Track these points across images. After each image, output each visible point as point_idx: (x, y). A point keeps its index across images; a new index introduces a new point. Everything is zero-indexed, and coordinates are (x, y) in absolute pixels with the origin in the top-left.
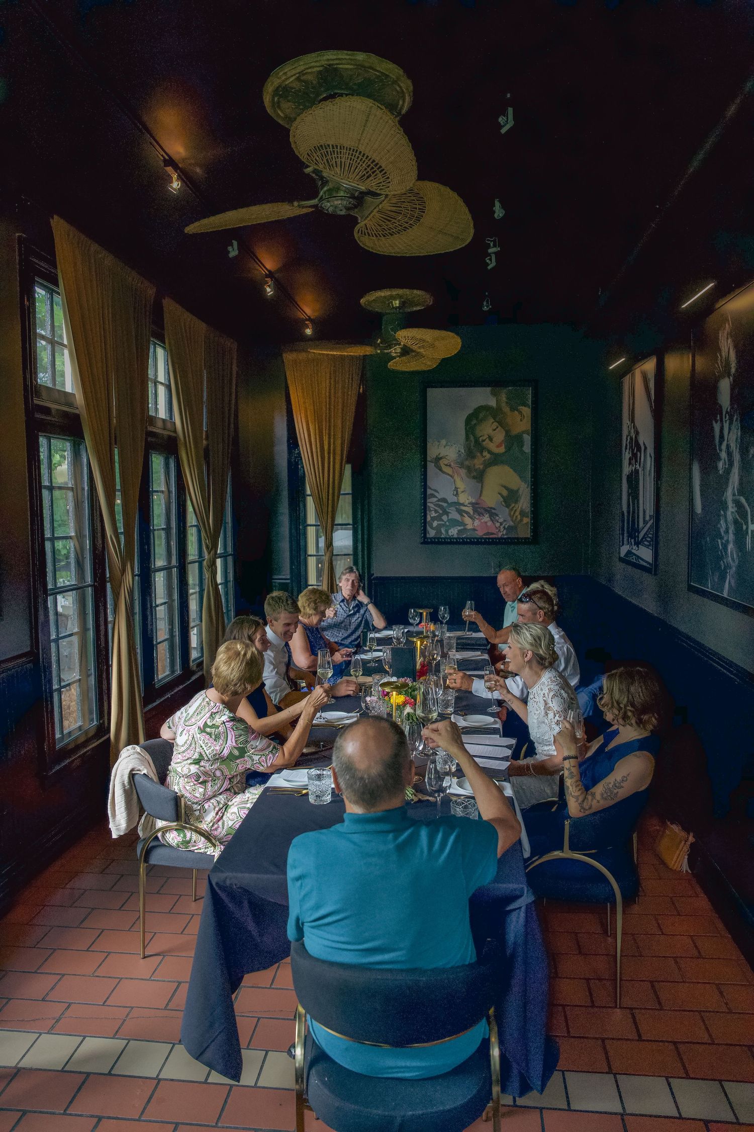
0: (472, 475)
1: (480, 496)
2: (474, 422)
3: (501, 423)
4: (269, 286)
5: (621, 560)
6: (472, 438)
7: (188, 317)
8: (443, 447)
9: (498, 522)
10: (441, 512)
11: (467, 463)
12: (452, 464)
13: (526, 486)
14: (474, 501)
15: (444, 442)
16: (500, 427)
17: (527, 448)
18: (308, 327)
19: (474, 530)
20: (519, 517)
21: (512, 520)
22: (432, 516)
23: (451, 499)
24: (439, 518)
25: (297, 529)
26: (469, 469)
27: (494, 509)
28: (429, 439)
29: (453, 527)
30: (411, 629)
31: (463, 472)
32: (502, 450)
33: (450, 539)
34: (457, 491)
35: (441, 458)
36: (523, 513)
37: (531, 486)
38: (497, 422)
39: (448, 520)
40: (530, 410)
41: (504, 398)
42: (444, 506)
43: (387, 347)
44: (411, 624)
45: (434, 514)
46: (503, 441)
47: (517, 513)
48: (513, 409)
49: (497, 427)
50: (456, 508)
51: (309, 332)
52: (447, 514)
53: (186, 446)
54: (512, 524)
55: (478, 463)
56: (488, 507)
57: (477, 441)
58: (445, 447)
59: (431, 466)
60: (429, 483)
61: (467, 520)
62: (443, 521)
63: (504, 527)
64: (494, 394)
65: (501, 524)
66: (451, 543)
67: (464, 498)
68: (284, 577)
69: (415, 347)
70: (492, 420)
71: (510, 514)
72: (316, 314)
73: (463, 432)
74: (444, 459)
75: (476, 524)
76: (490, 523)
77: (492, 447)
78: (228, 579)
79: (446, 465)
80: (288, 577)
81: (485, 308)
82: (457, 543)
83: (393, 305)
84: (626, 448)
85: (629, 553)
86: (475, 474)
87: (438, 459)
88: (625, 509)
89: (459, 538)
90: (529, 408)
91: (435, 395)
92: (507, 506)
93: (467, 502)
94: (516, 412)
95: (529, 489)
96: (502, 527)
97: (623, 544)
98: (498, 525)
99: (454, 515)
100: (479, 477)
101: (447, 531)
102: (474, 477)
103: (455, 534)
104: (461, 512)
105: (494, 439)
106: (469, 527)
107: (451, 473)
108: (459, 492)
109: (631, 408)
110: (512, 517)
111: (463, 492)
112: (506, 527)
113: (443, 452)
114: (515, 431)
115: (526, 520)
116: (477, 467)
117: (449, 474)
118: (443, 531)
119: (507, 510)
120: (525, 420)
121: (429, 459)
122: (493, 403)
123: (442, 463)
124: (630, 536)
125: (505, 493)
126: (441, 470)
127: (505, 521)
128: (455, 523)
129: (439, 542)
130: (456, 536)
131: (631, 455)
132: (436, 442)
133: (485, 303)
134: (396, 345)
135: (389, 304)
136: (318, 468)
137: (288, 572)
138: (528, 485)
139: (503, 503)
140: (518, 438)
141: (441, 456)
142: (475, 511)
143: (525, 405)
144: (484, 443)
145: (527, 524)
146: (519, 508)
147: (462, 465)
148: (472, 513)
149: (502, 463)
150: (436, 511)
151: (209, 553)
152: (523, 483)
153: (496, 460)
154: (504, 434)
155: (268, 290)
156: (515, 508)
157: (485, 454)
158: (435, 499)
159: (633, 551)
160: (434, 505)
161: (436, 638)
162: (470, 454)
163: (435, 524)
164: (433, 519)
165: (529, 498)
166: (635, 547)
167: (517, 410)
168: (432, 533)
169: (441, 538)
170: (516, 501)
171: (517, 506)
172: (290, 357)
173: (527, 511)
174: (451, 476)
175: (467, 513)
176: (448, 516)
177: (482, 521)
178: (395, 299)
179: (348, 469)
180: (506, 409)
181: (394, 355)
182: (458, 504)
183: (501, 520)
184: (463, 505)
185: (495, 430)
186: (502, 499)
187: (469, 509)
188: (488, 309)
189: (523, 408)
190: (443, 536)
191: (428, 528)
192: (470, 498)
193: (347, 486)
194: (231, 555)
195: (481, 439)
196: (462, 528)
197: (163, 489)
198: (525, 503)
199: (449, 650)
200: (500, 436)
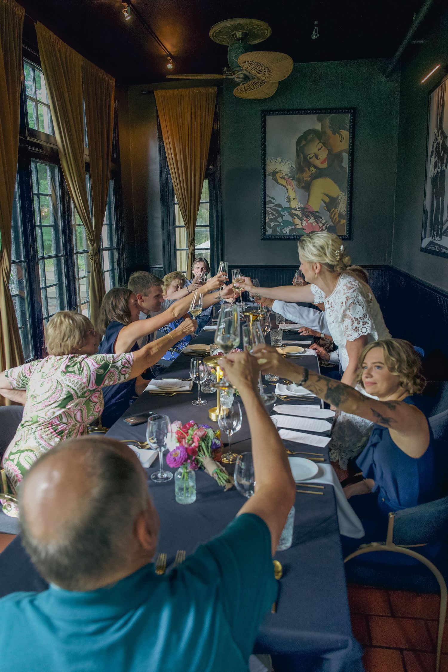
0: (301, 186)
1: (308, 202)
2: (303, 143)
3: (325, 144)
4: (126, 11)
5: (423, 250)
6: (302, 155)
7: (62, 46)
8: (279, 163)
9: (321, 223)
10: (277, 215)
11: (297, 176)
12: (286, 177)
13: (344, 194)
14: (302, 206)
15: (279, 159)
16: (324, 148)
17: (345, 164)
18: (169, 63)
19: (303, 229)
20: (338, 219)
21: (332, 222)
22: (270, 218)
23: (285, 204)
24: (275, 220)
25: (169, 231)
26: (299, 181)
27: (318, 213)
28: (268, 158)
29: (286, 226)
30: (251, 305)
31: (294, 183)
32: (325, 165)
33: (284, 235)
34: (289, 199)
35: (278, 172)
36: (340, 216)
37: (348, 194)
38: (322, 143)
39: (282, 221)
40: (348, 133)
41: (327, 122)
42: (279, 210)
43: (231, 74)
44: (251, 302)
45: (271, 217)
46: (326, 158)
47: (336, 216)
48: (334, 133)
49: (322, 147)
50: (289, 212)
51: (170, 66)
52: (282, 216)
53: (66, 157)
54: (332, 224)
55: (306, 176)
56: (314, 211)
57: (305, 158)
58: (280, 163)
59: (269, 179)
60: (268, 192)
61: (297, 221)
62: (278, 222)
63: (326, 227)
64: (319, 120)
65: (324, 225)
66: (285, 239)
67: (294, 204)
68: (158, 266)
69: (255, 72)
70: (318, 141)
71: (330, 217)
72: (175, 50)
73: (295, 151)
74: (279, 173)
75: (304, 225)
76: (314, 224)
77: (318, 163)
78: (115, 268)
79: (281, 178)
80: (162, 266)
81: (314, 37)
82: (289, 239)
83: (236, 36)
84: (432, 155)
85: (431, 243)
86: (303, 185)
87: (275, 173)
88: (428, 207)
89: (291, 236)
90: (347, 131)
91: (272, 121)
92: (329, 210)
93: (297, 207)
94: (337, 135)
95: (346, 196)
96: (324, 227)
97: (425, 237)
98: (321, 225)
99: (287, 217)
100: (307, 187)
101: (281, 230)
102: (303, 188)
103: (288, 232)
104: (292, 215)
105: (319, 157)
106: (299, 226)
107: (285, 184)
108: (291, 200)
109: (440, 116)
110: (332, 219)
111: (294, 199)
112: (328, 226)
113: (279, 167)
114: (336, 150)
115: (343, 221)
116: (305, 179)
117: (283, 185)
118: (278, 229)
119: (329, 213)
120: (344, 142)
121: (268, 173)
122: (319, 127)
123: (278, 176)
124: (432, 229)
125: (327, 200)
126: (277, 181)
127: (326, 222)
128: (287, 223)
129: (274, 238)
130: (288, 234)
131: (437, 159)
132: (274, 160)
133: (314, 32)
134: (239, 71)
135: (233, 35)
136: (183, 183)
137: (162, 262)
138: (345, 194)
139: (325, 208)
140: (338, 157)
141: (277, 170)
142: (303, 214)
143: (345, 129)
144: (312, 160)
145: (344, 223)
146: (338, 212)
147: (293, 178)
148: (301, 215)
149: (326, 176)
150: (273, 215)
151: (92, 246)
152: (342, 192)
153: (320, 174)
154: (327, 152)
155: (126, 14)
156: (335, 212)
157: (312, 168)
158: (273, 205)
159: (435, 242)
160: (271, 209)
161: (269, 313)
162: (300, 169)
163: (272, 224)
164: (271, 220)
165: (346, 203)
166: (438, 238)
167: (339, 133)
168: (269, 232)
169: (277, 236)
170: (336, 207)
171: (336, 210)
172: (160, 94)
173: (344, 214)
174: (285, 187)
175: (297, 216)
176: (282, 218)
177: (309, 222)
178: (238, 30)
179: (206, 184)
180: (329, 132)
181: (237, 80)
182: (289, 208)
183: (324, 221)
184: (294, 209)
185: (320, 149)
186: (325, 205)
187: (299, 213)
188: (317, 37)
189: (343, 131)
190: (278, 234)
191: (267, 228)
192: (299, 204)
193: (205, 197)
194: (116, 249)
195: (308, 157)
196: (293, 227)
197: (51, 193)
198: (342, 207)
199: (280, 322)
200: (323, 154)
